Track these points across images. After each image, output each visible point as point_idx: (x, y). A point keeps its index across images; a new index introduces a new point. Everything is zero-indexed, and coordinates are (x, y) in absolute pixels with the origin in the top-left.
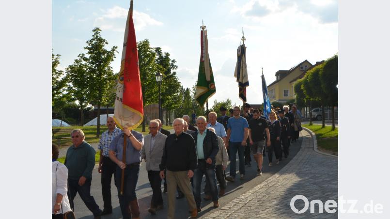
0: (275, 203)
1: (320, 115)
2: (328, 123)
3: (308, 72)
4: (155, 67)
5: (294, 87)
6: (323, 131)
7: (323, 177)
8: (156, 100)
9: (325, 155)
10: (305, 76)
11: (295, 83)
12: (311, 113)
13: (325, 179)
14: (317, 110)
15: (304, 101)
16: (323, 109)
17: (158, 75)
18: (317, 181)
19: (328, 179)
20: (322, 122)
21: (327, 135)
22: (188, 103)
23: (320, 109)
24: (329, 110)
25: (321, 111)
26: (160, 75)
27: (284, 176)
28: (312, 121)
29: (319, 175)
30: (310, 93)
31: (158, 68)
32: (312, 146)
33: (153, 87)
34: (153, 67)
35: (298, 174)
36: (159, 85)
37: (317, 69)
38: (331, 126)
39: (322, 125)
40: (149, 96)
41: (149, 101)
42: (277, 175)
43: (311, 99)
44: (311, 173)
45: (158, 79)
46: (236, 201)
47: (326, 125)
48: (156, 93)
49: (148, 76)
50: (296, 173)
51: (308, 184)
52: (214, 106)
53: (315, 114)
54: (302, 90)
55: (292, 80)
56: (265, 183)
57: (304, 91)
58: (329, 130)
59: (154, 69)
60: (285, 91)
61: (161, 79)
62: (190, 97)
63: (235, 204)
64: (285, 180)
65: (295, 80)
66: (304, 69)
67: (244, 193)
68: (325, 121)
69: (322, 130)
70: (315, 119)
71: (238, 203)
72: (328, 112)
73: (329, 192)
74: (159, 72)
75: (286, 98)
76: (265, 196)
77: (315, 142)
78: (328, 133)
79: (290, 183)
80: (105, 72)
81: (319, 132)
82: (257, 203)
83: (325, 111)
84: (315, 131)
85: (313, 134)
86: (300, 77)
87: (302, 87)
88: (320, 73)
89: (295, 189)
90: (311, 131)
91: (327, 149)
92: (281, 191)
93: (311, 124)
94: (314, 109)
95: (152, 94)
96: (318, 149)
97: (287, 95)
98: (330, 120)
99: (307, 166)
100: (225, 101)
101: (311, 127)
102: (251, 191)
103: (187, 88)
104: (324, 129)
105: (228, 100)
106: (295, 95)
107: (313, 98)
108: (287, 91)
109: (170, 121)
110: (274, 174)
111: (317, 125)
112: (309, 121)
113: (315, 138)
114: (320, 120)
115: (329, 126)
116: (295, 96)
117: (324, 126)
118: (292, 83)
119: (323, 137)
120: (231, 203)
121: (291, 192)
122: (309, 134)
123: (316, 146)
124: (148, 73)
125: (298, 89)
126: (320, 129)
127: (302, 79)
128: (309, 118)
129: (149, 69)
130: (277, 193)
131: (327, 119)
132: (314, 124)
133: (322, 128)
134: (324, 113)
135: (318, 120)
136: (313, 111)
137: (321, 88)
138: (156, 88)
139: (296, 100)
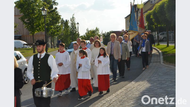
0: (132, 103)
1: (166, 38)
2: (171, 43)
3: (156, 5)
4: (41, 4)
5: (145, 17)
6: (167, 50)
7: (167, 83)
8: (42, 29)
9: (169, 67)
10: (154, 8)
12: (158, 37)
13: (169, 85)
14: (163, 34)
15: (153, 27)
17: (43, 10)
18: (163, 86)
19: (171, 85)
20: (166, 42)
21: (171, 52)
22: (67, 31)
23: (165, 33)
24: (172, 33)
25: (166, 34)
26: (45, 10)
27: (138, 83)
28: (159, 42)
29: (164, 82)
30: (158, 21)
31: (43, 4)
32: (159, 61)
33: (40, 20)
34: (39, 3)
35: (149, 81)
36: (45, 18)
37: (163, 2)
38: (173, 45)
39: (166, 44)
40: (38, 26)
41: (37, 30)
42: (133, 83)
43: (159, 26)
44: (158, 80)
45: (43, 13)
46: (103, 102)
47: (170, 45)
48: (42, 24)
49: (36, 11)
50: (147, 81)
51: (156, 88)
52: (86, 33)
53: (161, 37)
54: (152, 19)
56: (124, 88)
57: (153, 20)
58: (172, 49)
59: (40, 5)
61: (46, 13)
62: (68, 27)
63: (102, 104)
64: (139, 86)
66: (153, 3)
67: (109, 96)
68: (169, 41)
69: (167, 48)
70: (162, 41)
71: (105, 103)
72: (171, 35)
73: (171, 94)
74: (44, 7)
76: (125, 98)
77: (162, 57)
78: (171, 50)
79: (142, 88)
81: (164, 50)
82: (119, 103)
83: (169, 34)
84: (161, 49)
85: (160, 51)
86: (150, 9)
87: (152, 17)
88: (165, 5)
89: (147, 93)
90: (158, 50)
91: (170, 63)
92: (137, 94)
93: (158, 45)
94: (161, 33)
95: (39, 25)
96: (163, 63)
99: (156, 75)
100: (95, 29)
101: (159, 47)
102: (114, 95)
103: (66, 20)
104: (168, 48)
105: (97, 28)
106: (146, 23)
107: (160, 24)
109: (54, 45)
110: (131, 81)
111: (163, 45)
113: (161, 54)
114: (166, 41)
116: (147, 24)
117: (168, 46)
119: (168, 54)
120: (99, 103)
122: (157, 52)
123: (162, 61)
124: (36, 8)
125: (148, 18)
126: (165, 48)
127: (152, 10)
128: (157, 40)
129: (36, 5)
130: (134, 96)
131: (171, 40)
132: (160, 44)
133: (167, 47)
134: (168, 36)
135: (164, 41)
136: (160, 35)
137: (166, 17)
138: (43, 20)
139: (147, 27)
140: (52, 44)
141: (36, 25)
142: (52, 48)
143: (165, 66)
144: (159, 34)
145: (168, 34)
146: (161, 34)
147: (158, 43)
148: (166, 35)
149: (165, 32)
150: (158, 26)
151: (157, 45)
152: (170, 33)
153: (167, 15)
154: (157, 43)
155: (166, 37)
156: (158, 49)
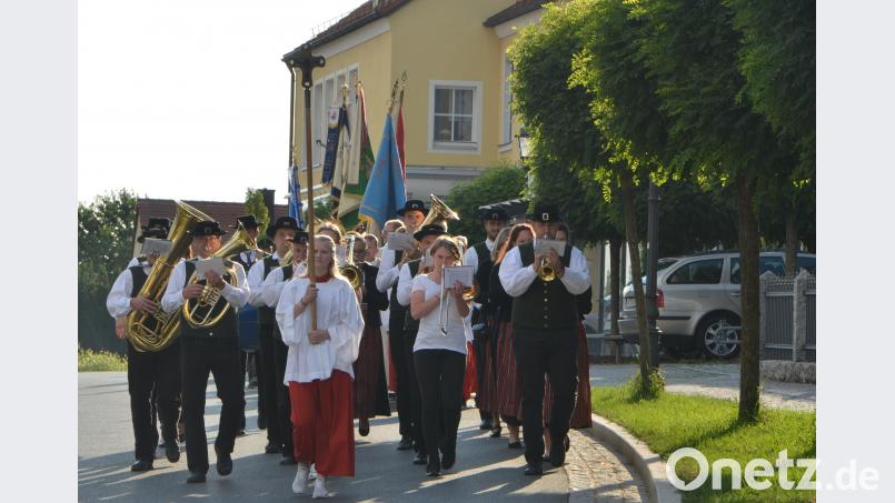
1: (731, 317)
5: (515, 64)
11: (524, 33)
12: (649, 300)
14: (709, 274)
15: (599, 187)
20: (734, 371)
25: (734, 278)
30: (646, 124)
39: (734, 394)
43: (658, 179)
53: (685, 304)
54: (581, 97)
57: (599, 107)
60: (442, 96)
68: (766, 365)
70: (686, 350)
72: (795, 289)
75: (449, 154)
85: (661, 471)
87: (582, 72)
90: (643, 451)
93: (646, 391)
94: (682, 261)
97: (462, 133)
101: (646, 413)
106: (524, 134)
108: (465, 96)
111: (700, 399)
112: (625, 360)
114: (729, 359)
116: (527, 147)
117: (749, 410)
118: (499, 31)
122: (626, 475)
128: (633, 339)
131: (786, 355)
132: (668, 388)
133: (734, 427)
135: (710, 358)
136: (669, 281)
137: (739, 81)
139: (531, 179)
144: (662, 277)
145: (755, 283)
146: (680, 277)
147: (645, 373)
148: (738, 287)
149: (727, 258)
150: (646, 182)
151: (635, 399)
152: (780, 272)
153: (747, 64)
154: (634, 371)
155: (736, 306)
156: (638, 436)
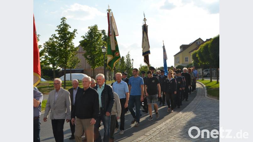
0: (180, 131)
1: (209, 74)
3: (201, 45)
4: (102, 43)
5: (192, 55)
6: (210, 84)
7: (211, 114)
8: (102, 64)
9: (212, 100)
10: (199, 48)
11: (192, 53)
12: (203, 73)
13: (212, 115)
14: (207, 71)
15: (199, 64)
16: (211, 70)
17: (103, 48)
18: (207, 116)
19: (214, 115)
20: (210, 78)
21: (213, 87)
22: (123, 66)
23: (209, 70)
24: (215, 71)
25: (209, 71)
26: (105, 48)
27: (185, 113)
28: (204, 77)
29: (208, 113)
30: (202, 59)
32: (204, 94)
33: (100, 56)
34: (100, 42)
35: (194, 112)
36: (104, 55)
37: (207, 44)
38: (216, 81)
39: (210, 80)
40: (98, 62)
41: (98, 65)
42: (181, 113)
43: (203, 64)
44: (203, 111)
45: (103, 50)
46: (155, 129)
47: (213, 80)
48: (102, 59)
49: (97, 48)
50: (193, 112)
51: (201, 118)
52: (139, 68)
53: (206, 73)
54: (197, 58)
55: (190, 51)
56: (173, 118)
57: (199, 58)
58: (215, 84)
59: (100, 44)
60: (186, 58)
61: (105, 50)
62: (124, 62)
63: (153, 131)
64: (186, 116)
65: (192, 51)
66: (198, 44)
67: (159, 124)
68: (212, 77)
70: (206, 77)
71: (156, 131)
72: (214, 72)
73: (214, 124)
74: (104, 46)
75: (186, 62)
76: (173, 126)
77: (206, 91)
79: (189, 118)
80: (69, 46)
81: (208, 85)
82: (168, 131)
84: (206, 84)
85: (205, 86)
86: (196, 49)
87: (197, 56)
88: (209, 46)
89: (193, 122)
90: (203, 84)
91: (213, 96)
92: (184, 123)
93: (203, 80)
94: (205, 70)
95: (100, 61)
96: (207, 96)
98: (215, 77)
99: (200, 107)
102: (164, 123)
103: (123, 57)
104: (211, 83)
107: (204, 63)
108: (188, 58)
109: (111, 78)
110: (179, 112)
111: (207, 80)
112: (201, 77)
113: (205, 88)
115: (214, 81)
116: (193, 62)
117: (211, 81)
118: (190, 53)
119: (211, 88)
120: (151, 131)
121: (190, 124)
122: (202, 86)
123: (206, 94)
124: (97, 46)
125: (194, 57)
129: (98, 44)
130: (181, 125)
131: (213, 77)
132: (205, 79)
134: (211, 72)
135: (208, 77)
137: (210, 56)
138: (102, 57)
140: (109, 77)
141: (97, 61)
142: (109, 80)
143: (208, 99)
152: (213, 70)
